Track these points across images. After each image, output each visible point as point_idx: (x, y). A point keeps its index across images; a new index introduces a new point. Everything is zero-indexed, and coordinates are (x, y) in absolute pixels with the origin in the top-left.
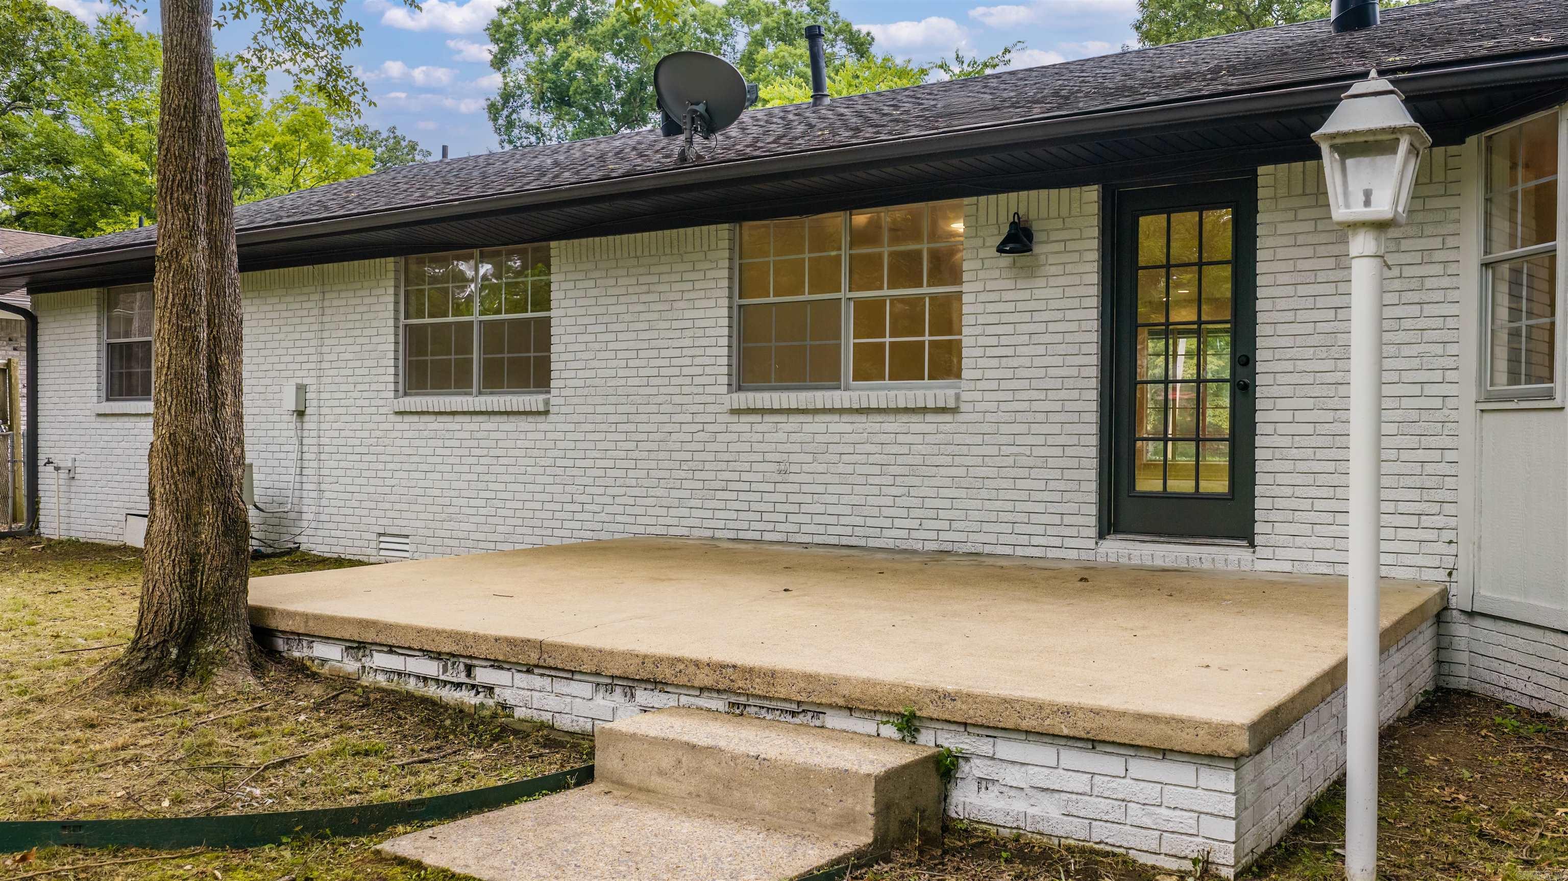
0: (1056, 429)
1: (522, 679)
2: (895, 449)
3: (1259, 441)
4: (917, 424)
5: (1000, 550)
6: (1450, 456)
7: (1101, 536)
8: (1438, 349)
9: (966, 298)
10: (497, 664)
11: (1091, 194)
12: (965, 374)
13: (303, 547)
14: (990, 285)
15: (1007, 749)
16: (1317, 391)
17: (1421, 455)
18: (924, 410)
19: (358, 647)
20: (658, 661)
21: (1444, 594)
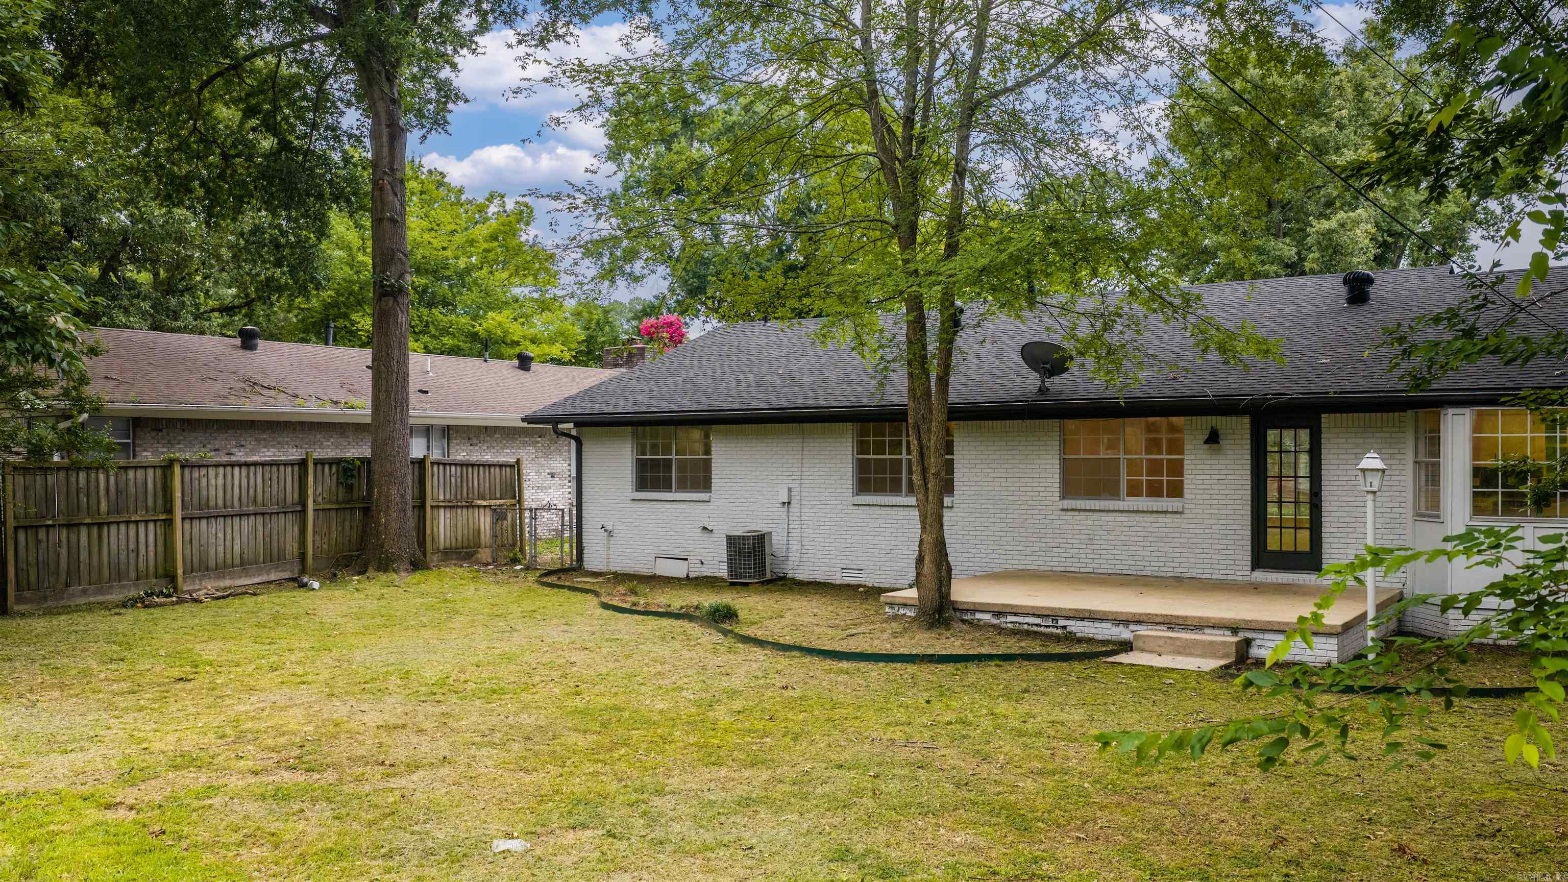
0: (1231, 522)
1: (1080, 623)
2: (1151, 530)
3: (1323, 530)
4: (1162, 518)
5: (1204, 576)
6: (1403, 537)
7: (1253, 570)
8: (1397, 494)
9: (1186, 462)
10: (1068, 618)
11: (1246, 420)
12: (1186, 496)
13: (789, 576)
14: (1198, 457)
15: (1267, 636)
16: (1347, 509)
17: (1391, 537)
18: (1166, 512)
19: (998, 614)
20: (1141, 615)
21: (1401, 593)
